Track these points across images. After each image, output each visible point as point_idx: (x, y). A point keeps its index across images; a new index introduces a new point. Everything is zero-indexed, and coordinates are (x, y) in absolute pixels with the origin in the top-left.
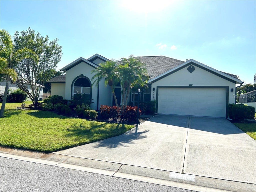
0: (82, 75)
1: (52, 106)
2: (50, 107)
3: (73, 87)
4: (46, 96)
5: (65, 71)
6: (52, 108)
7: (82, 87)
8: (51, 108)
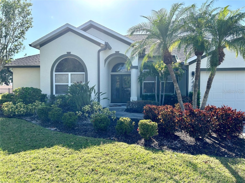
0: (69, 53)
1: (24, 107)
2: (22, 109)
3: (54, 73)
4: (9, 89)
5: (39, 47)
6: (24, 112)
7: (70, 74)
8: (22, 112)
